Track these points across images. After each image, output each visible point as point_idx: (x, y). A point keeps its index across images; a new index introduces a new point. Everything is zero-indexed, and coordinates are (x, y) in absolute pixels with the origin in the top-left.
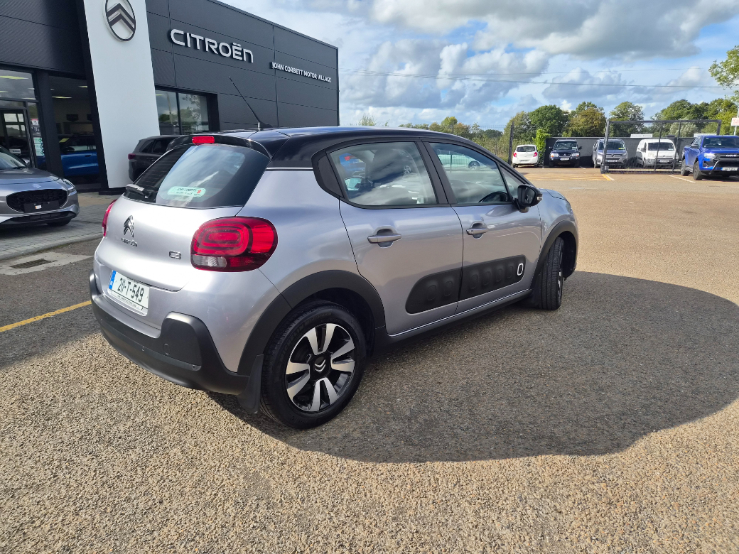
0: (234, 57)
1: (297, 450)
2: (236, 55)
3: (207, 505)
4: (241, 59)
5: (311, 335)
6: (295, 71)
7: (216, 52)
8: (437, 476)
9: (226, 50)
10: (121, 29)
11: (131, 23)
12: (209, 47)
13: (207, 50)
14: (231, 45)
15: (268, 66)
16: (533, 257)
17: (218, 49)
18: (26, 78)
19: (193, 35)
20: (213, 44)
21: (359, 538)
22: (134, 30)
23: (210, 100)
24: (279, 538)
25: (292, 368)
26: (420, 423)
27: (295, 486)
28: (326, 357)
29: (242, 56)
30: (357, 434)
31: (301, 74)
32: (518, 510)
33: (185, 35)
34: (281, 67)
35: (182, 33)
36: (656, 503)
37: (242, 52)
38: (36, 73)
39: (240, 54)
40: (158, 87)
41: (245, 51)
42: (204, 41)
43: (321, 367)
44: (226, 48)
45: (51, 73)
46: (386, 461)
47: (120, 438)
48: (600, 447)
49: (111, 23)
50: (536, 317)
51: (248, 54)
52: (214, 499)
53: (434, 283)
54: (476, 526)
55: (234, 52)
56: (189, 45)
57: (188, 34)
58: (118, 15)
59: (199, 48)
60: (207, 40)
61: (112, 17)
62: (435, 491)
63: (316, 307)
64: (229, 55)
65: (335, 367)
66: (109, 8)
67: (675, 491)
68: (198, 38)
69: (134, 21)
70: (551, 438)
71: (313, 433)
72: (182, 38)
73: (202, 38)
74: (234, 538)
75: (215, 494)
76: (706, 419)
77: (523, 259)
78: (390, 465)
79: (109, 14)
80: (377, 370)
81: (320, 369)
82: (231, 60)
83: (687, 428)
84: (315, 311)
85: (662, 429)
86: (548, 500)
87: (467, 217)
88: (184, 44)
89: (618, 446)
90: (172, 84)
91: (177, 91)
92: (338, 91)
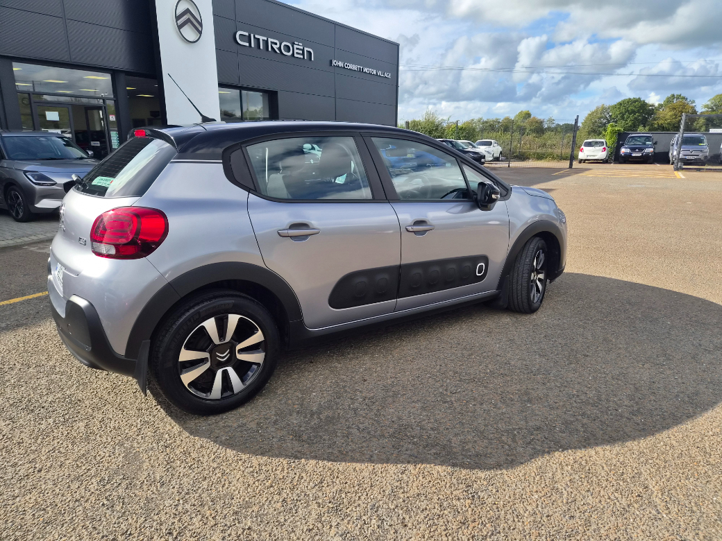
0: (296, 55)
1: (188, 435)
2: (297, 53)
3: (77, 478)
4: (302, 57)
5: (210, 325)
6: (355, 67)
7: (278, 52)
8: (304, 475)
9: (288, 48)
10: (189, 32)
11: (198, 26)
12: (272, 47)
13: (270, 49)
14: (293, 44)
15: (328, 63)
16: (499, 257)
17: (280, 49)
18: (105, 78)
19: (257, 36)
20: (276, 44)
21: (191, 528)
22: (200, 33)
23: (271, 97)
24: (118, 518)
25: (186, 355)
26: (321, 419)
27: (164, 469)
28: (231, 346)
29: (303, 54)
30: (253, 425)
31: (361, 71)
32: (364, 518)
33: (250, 36)
34: (341, 64)
35: (247, 34)
36: (514, 529)
37: (303, 50)
38: (114, 73)
39: (301, 52)
40: (221, 85)
41: (306, 49)
42: (267, 41)
43: (223, 356)
44: (288, 47)
45: (127, 73)
46: (263, 454)
47: (43, 407)
48: (491, 461)
49: (180, 27)
50: (506, 320)
51: (309, 53)
52: (85, 473)
53: (363, 279)
54: (310, 530)
55: (296, 51)
56: (253, 45)
57: (252, 35)
58: (188, 19)
59: (261, 47)
60: (270, 40)
61: (180, 22)
62: (292, 490)
63: (215, 297)
64: (290, 53)
65: (241, 357)
66: (178, 13)
67: (545, 519)
68: (261, 38)
69: (201, 24)
70: (444, 447)
71: (212, 419)
72: (247, 38)
73: (265, 39)
74: (80, 512)
75: (89, 470)
76: (629, 444)
77: (485, 259)
78: (265, 458)
79: (178, 18)
80: (312, 362)
81: (223, 358)
82: (293, 58)
83: (602, 453)
84: (214, 301)
85: (571, 448)
86: (401, 512)
87: (407, 214)
88: (247, 44)
89: (511, 462)
90: (235, 83)
91: (241, 88)
92: (397, 86)
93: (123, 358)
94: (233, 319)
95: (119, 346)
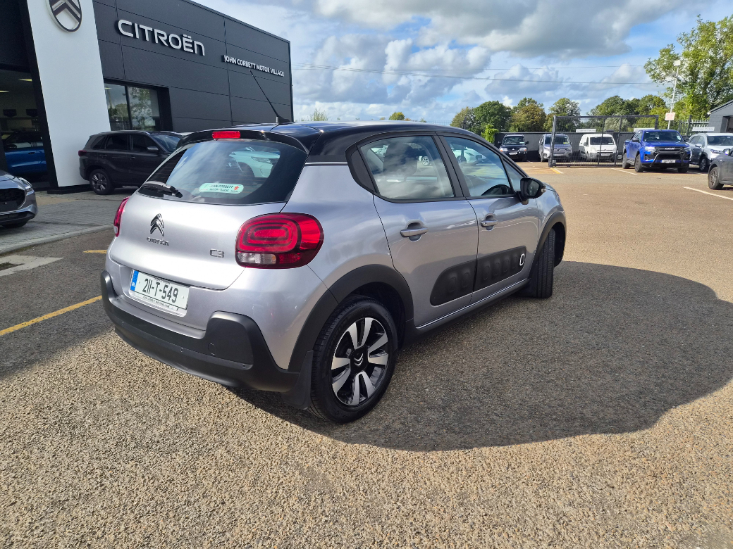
0: (185, 49)
2: (187, 47)
4: (192, 51)
5: (352, 329)
6: (247, 64)
7: (166, 44)
8: (488, 461)
9: (176, 42)
10: (66, 19)
11: (76, 12)
12: (159, 39)
13: (157, 41)
14: (182, 37)
15: (220, 60)
16: (532, 248)
17: (167, 41)
19: (141, 26)
20: (163, 35)
21: (432, 524)
22: (79, 20)
23: (161, 95)
25: (337, 363)
27: (353, 479)
28: (363, 350)
29: (193, 48)
30: (397, 425)
31: (254, 68)
32: (574, 487)
33: (133, 25)
34: (233, 60)
35: (130, 23)
36: (695, 473)
37: (193, 44)
40: (106, 80)
41: (196, 43)
42: (153, 32)
43: (359, 361)
44: (177, 40)
46: (434, 449)
47: (158, 442)
48: (630, 424)
49: (56, 13)
50: (533, 306)
51: (199, 47)
52: (276, 497)
53: (454, 275)
54: (540, 505)
55: (185, 44)
56: (138, 36)
57: (136, 25)
58: (63, 4)
59: (147, 39)
60: (156, 31)
61: (56, 6)
62: (490, 475)
63: (357, 301)
64: (179, 47)
65: (371, 360)
67: (709, 460)
68: (147, 29)
69: (79, 10)
70: (582, 418)
71: (354, 426)
72: (130, 28)
73: (151, 29)
74: (310, 533)
75: (276, 492)
76: (715, 393)
77: (523, 249)
78: (440, 453)
79: (52, 2)
81: (358, 363)
82: (182, 52)
83: (701, 402)
84: (356, 305)
85: (679, 404)
86: (599, 477)
87: (482, 209)
88: (132, 35)
89: (645, 423)
90: (120, 78)
91: (127, 84)
92: (291, 85)
93: (286, 372)
94: (369, 321)
95: (283, 360)
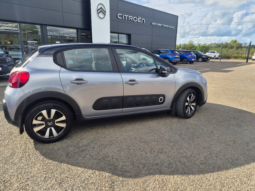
0: (138, 21)
2: (139, 21)
4: (140, 22)
5: (44, 112)
6: (160, 25)
7: (132, 20)
8: (59, 169)
9: (136, 19)
10: (101, 15)
11: (104, 13)
12: (130, 19)
13: (129, 20)
14: (138, 18)
15: (150, 23)
16: (170, 95)
17: (133, 19)
18: (75, 31)
19: (125, 15)
20: (131, 18)
21: (11, 181)
22: (105, 15)
23: (129, 36)
26: (80, 150)
27: (19, 160)
28: (53, 120)
29: (141, 21)
30: (56, 149)
31: (163, 26)
32: (67, 188)
33: (122, 15)
34: (155, 24)
35: (121, 15)
37: (141, 19)
38: (77, 29)
39: (140, 20)
40: (111, 32)
41: (142, 19)
42: (128, 17)
43: (50, 124)
44: (136, 18)
45: (81, 29)
48: (129, 174)
49: (98, 13)
51: (144, 20)
54: (46, 189)
55: (138, 20)
56: (123, 19)
57: (123, 15)
58: (101, 11)
59: (126, 19)
60: (129, 16)
61: (98, 12)
62: (51, 173)
63: (47, 103)
64: (136, 21)
65: (57, 124)
66: (98, 9)
68: (126, 16)
69: (105, 12)
70: (115, 166)
72: (121, 16)
73: (128, 16)
77: (164, 96)
79: (98, 10)
82: (137, 22)
84: (45, 104)
85: (164, 174)
88: (121, 18)
90: (117, 31)
91: (119, 33)
92: (177, 31)
93: (14, 121)
94: (53, 111)
